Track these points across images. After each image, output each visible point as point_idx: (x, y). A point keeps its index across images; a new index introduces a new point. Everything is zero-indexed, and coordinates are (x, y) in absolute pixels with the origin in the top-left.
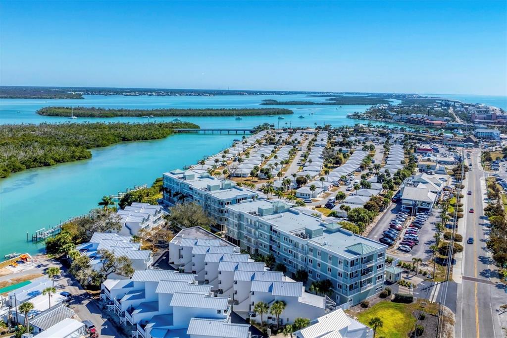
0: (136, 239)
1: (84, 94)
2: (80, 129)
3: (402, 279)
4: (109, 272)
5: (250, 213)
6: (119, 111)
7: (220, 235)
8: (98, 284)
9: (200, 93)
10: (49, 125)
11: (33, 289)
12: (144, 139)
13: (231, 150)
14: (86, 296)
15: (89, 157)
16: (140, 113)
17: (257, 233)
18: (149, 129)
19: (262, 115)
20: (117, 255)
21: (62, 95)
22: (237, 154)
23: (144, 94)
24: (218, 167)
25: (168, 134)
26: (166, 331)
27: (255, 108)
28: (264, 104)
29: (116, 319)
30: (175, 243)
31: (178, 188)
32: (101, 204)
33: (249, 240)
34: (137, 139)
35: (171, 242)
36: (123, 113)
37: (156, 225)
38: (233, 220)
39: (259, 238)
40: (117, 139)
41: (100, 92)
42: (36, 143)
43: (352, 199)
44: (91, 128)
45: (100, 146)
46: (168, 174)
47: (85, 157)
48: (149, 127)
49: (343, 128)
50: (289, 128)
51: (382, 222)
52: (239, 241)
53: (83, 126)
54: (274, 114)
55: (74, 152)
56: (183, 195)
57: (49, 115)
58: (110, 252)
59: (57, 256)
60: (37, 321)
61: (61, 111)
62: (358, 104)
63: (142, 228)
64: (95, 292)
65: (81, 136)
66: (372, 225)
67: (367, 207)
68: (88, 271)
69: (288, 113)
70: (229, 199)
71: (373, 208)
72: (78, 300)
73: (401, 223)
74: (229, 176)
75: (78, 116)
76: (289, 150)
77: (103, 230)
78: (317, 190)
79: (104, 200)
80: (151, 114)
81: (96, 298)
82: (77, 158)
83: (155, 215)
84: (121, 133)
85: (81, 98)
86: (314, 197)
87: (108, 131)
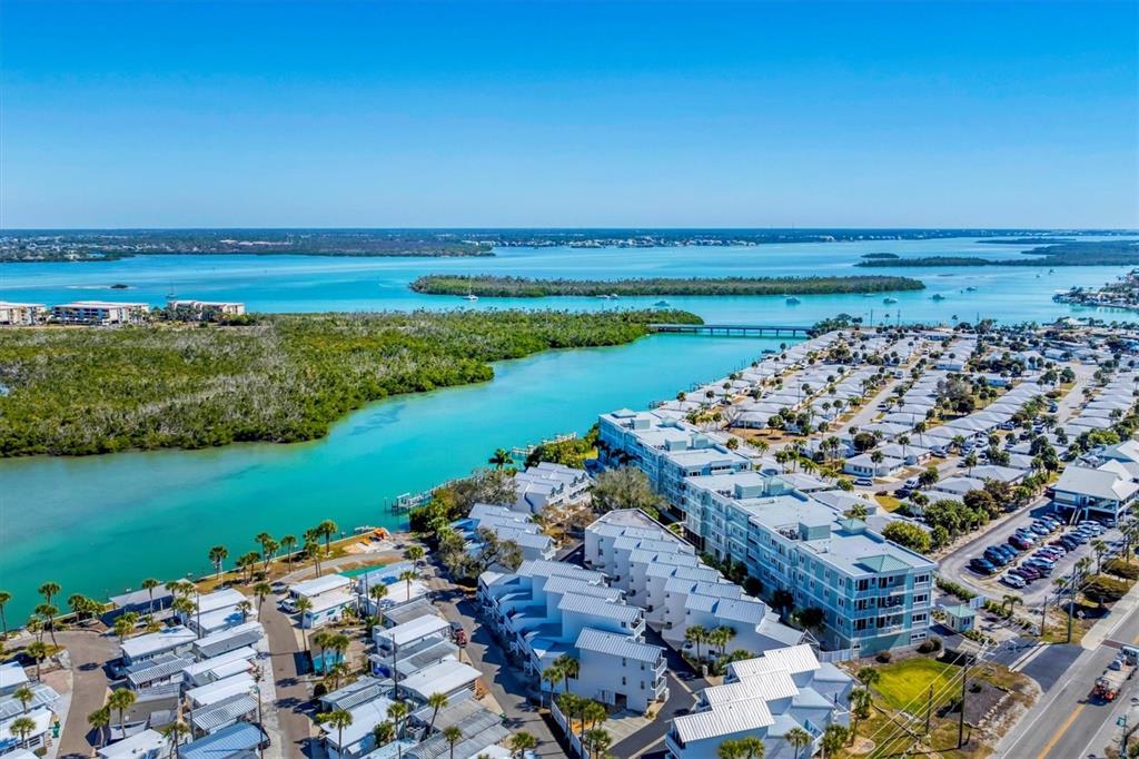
0: (537, 518)
1: (497, 245)
2: (479, 323)
3: (977, 628)
4: (490, 561)
5: (719, 492)
6: (555, 283)
7: (678, 527)
8: (474, 577)
9: (726, 237)
10: (427, 314)
11: (389, 574)
12: (591, 344)
13: (749, 373)
14: (459, 592)
15: (490, 377)
16: (594, 288)
17: (730, 526)
18: (602, 325)
19: (849, 292)
20: (503, 537)
21: (455, 248)
22: (759, 382)
23: (611, 244)
24: (713, 406)
25: (637, 336)
26: (551, 644)
27: (839, 276)
28: (863, 265)
29: (493, 627)
30: (594, 531)
31: (620, 443)
32: (492, 461)
33: (718, 540)
34: (577, 343)
35: (588, 528)
36: (562, 288)
37: (574, 502)
38: (694, 503)
39: (732, 535)
40: (541, 344)
41: (526, 240)
42: (405, 350)
43: (953, 483)
44: (499, 321)
45: (511, 358)
46: (608, 417)
47: (482, 378)
48: (602, 321)
49: (1022, 328)
50: (891, 327)
51: (999, 531)
52: (703, 539)
53: (485, 317)
54: (878, 290)
55: (464, 368)
56: (627, 455)
57: (430, 293)
58: (493, 532)
59: (424, 535)
60: (392, 613)
61: (450, 283)
62: (1104, 264)
63: (551, 503)
64: (470, 589)
65: (479, 338)
66: (974, 535)
67: (972, 500)
68: (461, 557)
69: (912, 289)
70: (699, 467)
71: (981, 503)
72: (446, 596)
73: (1035, 536)
74: (729, 426)
75: (480, 294)
76: (868, 376)
77: (488, 501)
78: (888, 462)
79: (498, 456)
80: (614, 291)
81: (471, 596)
82: (469, 378)
83: (573, 485)
84: (549, 333)
85: (488, 255)
86: (881, 476)
87: (528, 327)
